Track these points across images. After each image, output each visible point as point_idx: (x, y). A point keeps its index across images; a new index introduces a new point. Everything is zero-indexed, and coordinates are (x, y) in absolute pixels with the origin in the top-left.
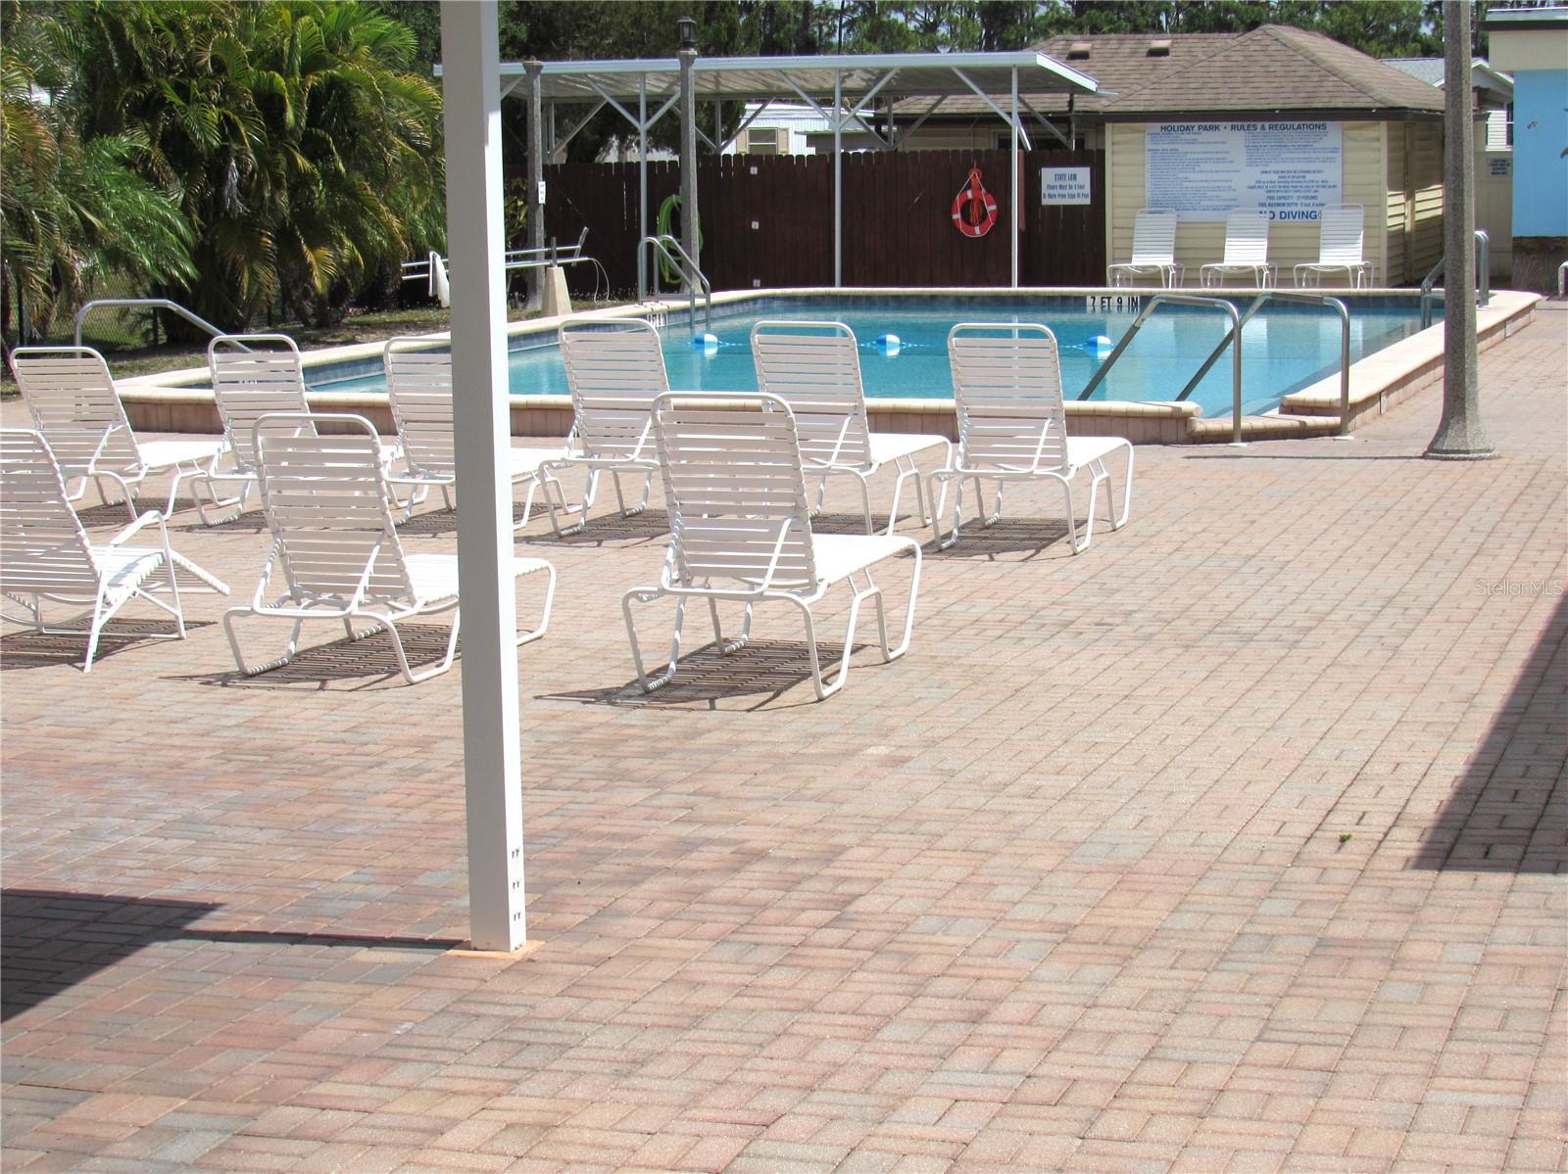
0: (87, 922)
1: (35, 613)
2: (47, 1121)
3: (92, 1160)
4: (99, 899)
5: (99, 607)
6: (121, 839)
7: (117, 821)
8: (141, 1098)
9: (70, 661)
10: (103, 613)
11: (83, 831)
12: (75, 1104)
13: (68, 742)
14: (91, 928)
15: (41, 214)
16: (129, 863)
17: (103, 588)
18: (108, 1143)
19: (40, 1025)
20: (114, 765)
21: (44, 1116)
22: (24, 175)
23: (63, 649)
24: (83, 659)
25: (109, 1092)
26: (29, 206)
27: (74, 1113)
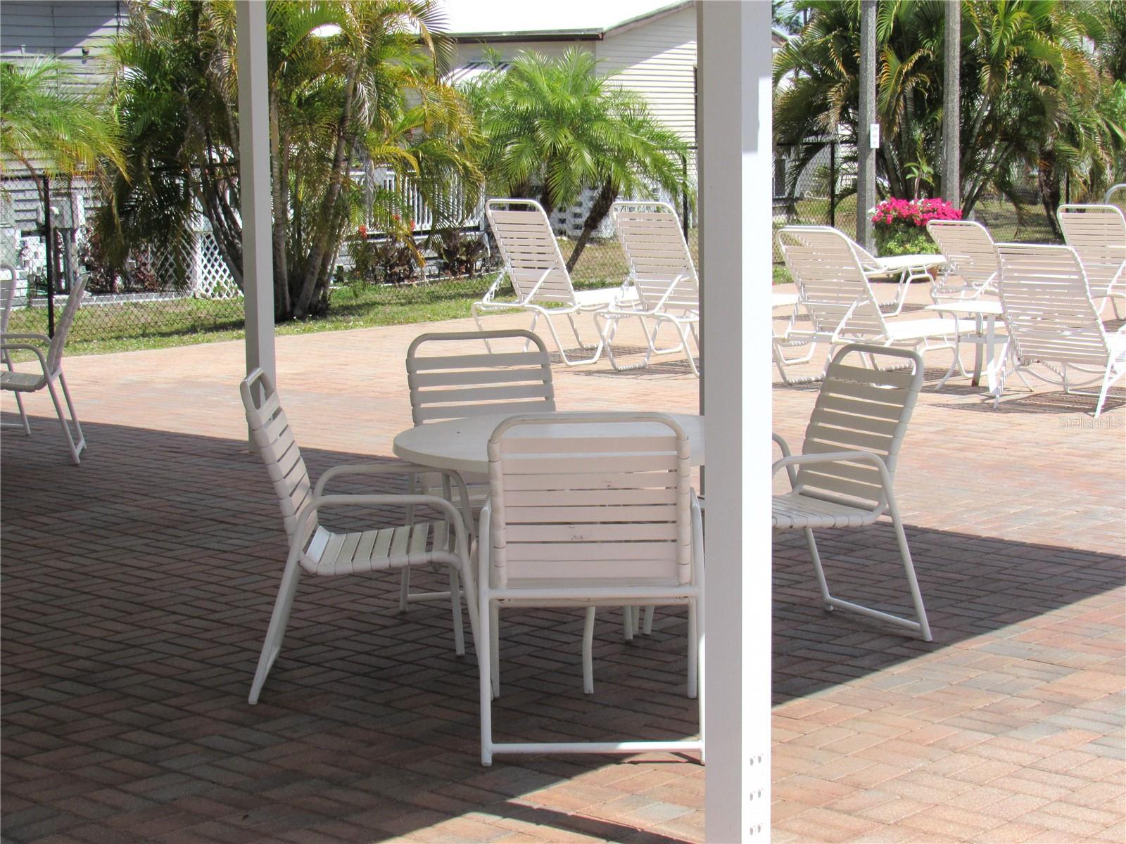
0: (1084, 567)
1: (1064, 378)
2: (1045, 683)
3: (1073, 710)
4: (1093, 554)
5: (1108, 374)
6: (1112, 520)
7: (1109, 508)
8: (1112, 676)
9: (1086, 411)
10: (1110, 378)
11: (1085, 513)
12: (1066, 675)
13: (1078, 459)
14: (1085, 571)
15: (1085, 127)
16: (1116, 534)
17: (1111, 361)
18: (1085, 700)
19: (1044, 626)
20: (1111, 475)
21: (1042, 680)
22: (1075, 100)
23: (1081, 404)
24: (1094, 410)
25: (1089, 670)
26: (1077, 121)
27: (1063, 680)
